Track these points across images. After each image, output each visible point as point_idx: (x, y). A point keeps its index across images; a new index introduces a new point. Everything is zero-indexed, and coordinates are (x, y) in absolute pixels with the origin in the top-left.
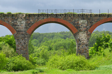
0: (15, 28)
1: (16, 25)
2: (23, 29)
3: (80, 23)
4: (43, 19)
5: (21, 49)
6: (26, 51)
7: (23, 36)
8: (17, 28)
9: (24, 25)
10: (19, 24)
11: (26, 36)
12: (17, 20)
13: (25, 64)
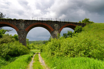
0: (18, 28)
1: (18, 26)
2: (23, 28)
3: (55, 26)
4: (35, 23)
5: (21, 40)
6: (24, 41)
7: (23, 32)
8: (19, 28)
9: (23, 26)
10: (20, 25)
11: (25, 32)
12: (19, 23)
13: (21, 49)
